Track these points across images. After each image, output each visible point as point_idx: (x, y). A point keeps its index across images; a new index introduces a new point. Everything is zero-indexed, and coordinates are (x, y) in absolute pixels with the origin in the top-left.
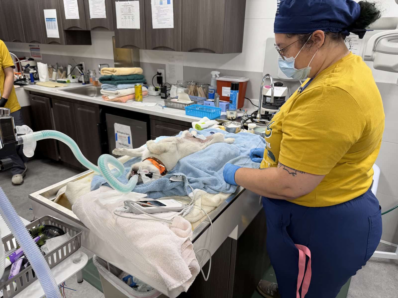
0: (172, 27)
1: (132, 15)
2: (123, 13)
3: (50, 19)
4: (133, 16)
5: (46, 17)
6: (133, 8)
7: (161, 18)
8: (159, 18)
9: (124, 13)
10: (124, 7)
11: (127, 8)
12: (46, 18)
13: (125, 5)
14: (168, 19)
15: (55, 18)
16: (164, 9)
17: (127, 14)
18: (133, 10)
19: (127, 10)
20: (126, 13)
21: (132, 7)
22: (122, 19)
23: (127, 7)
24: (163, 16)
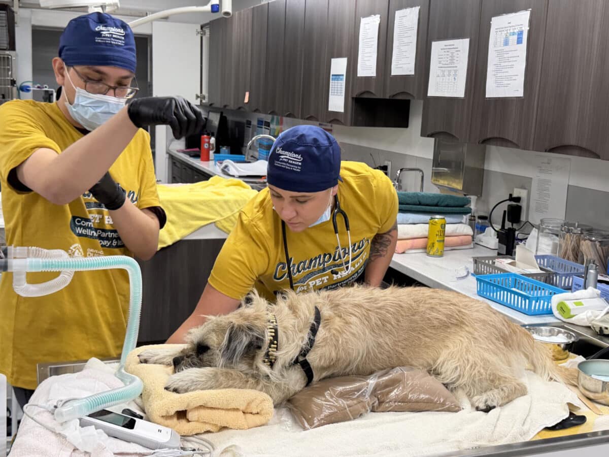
0: (520, 93)
1: (455, 68)
2: (441, 65)
3: (337, 77)
4: (456, 71)
5: (332, 73)
6: (458, 54)
7: (502, 74)
8: (499, 75)
9: (443, 64)
10: (445, 52)
11: (447, 55)
12: (333, 75)
13: (446, 47)
14: (514, 78)
15: (343, 75)
16: (510, 54)
17: (446, 66)
18: (458, 57)
19: (447, 58)
20: (445, 64)
21: (457, 51)
22: (438, 76)
23: (448, 52)
24: (506, 70)
